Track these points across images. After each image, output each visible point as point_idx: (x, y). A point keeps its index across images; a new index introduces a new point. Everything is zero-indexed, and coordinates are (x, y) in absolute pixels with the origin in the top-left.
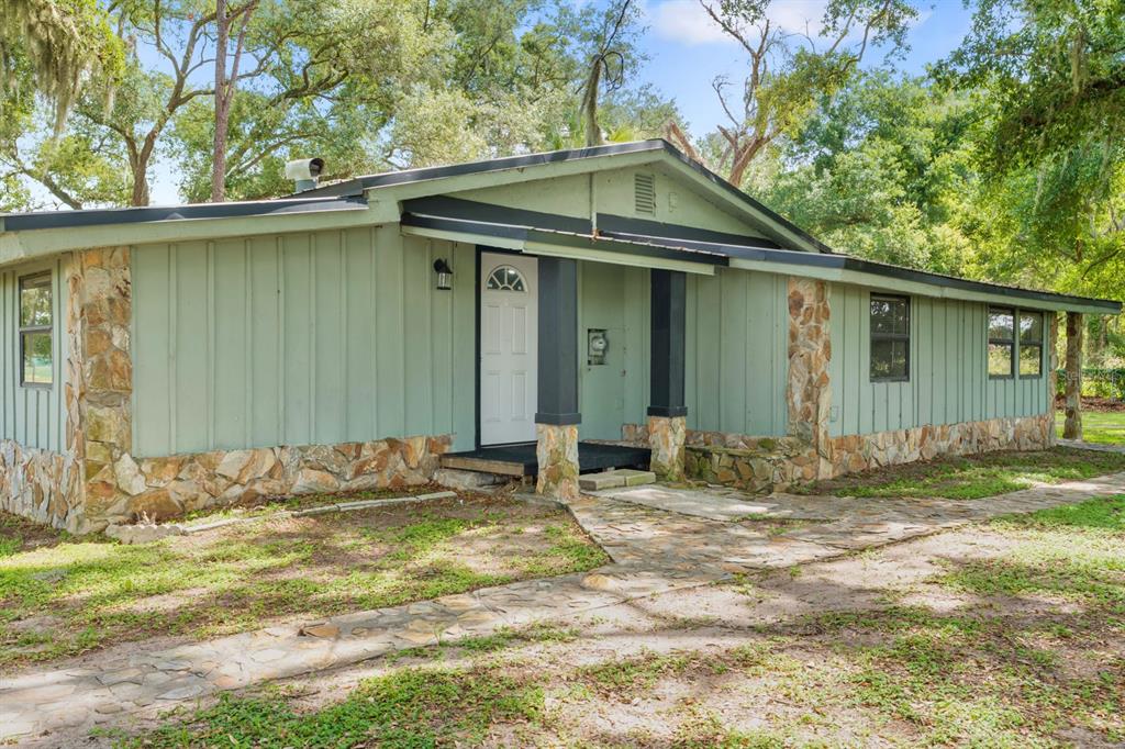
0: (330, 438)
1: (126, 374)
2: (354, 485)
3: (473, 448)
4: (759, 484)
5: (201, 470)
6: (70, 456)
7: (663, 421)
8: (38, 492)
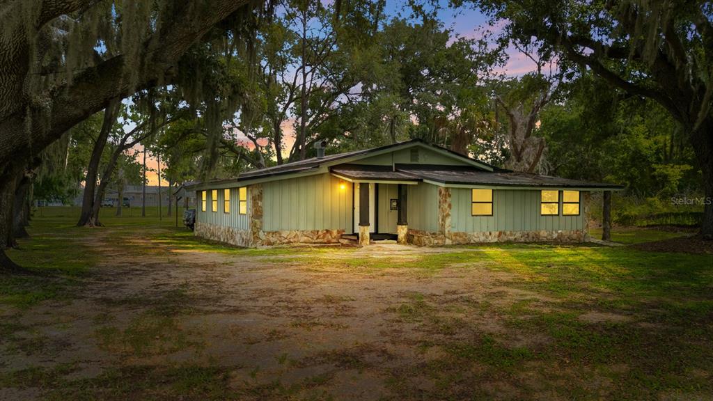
0: (310, 228)
1: (261, 212)
2: (316, 241)
3: (351, 233)
4: (423, 244)
5: (278, 235)
6: (250, 231)
7: (400, 226)
8: (243, 240)
